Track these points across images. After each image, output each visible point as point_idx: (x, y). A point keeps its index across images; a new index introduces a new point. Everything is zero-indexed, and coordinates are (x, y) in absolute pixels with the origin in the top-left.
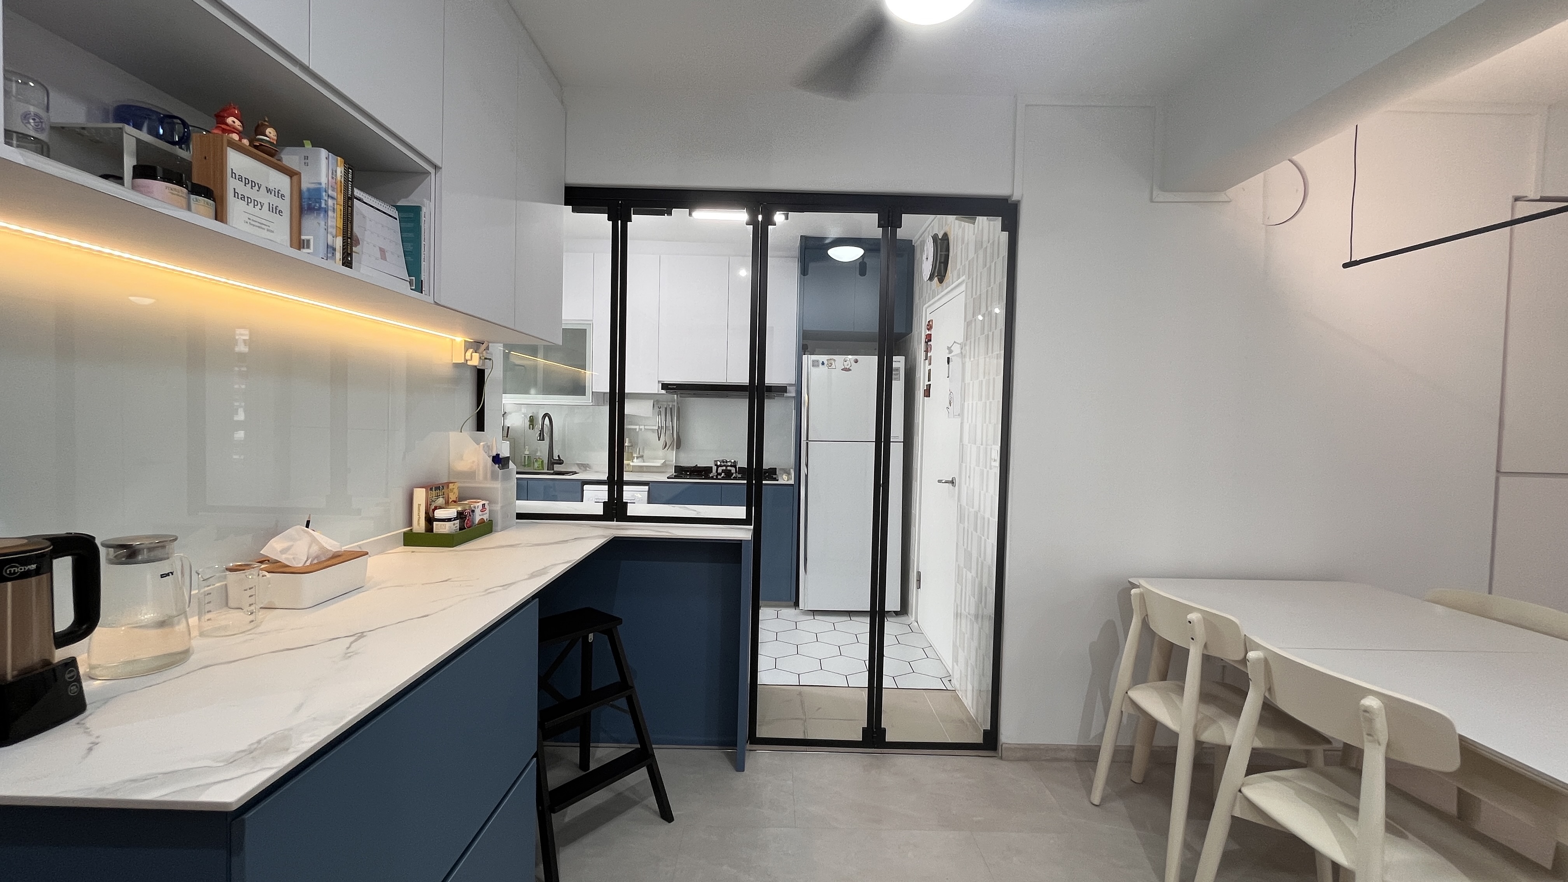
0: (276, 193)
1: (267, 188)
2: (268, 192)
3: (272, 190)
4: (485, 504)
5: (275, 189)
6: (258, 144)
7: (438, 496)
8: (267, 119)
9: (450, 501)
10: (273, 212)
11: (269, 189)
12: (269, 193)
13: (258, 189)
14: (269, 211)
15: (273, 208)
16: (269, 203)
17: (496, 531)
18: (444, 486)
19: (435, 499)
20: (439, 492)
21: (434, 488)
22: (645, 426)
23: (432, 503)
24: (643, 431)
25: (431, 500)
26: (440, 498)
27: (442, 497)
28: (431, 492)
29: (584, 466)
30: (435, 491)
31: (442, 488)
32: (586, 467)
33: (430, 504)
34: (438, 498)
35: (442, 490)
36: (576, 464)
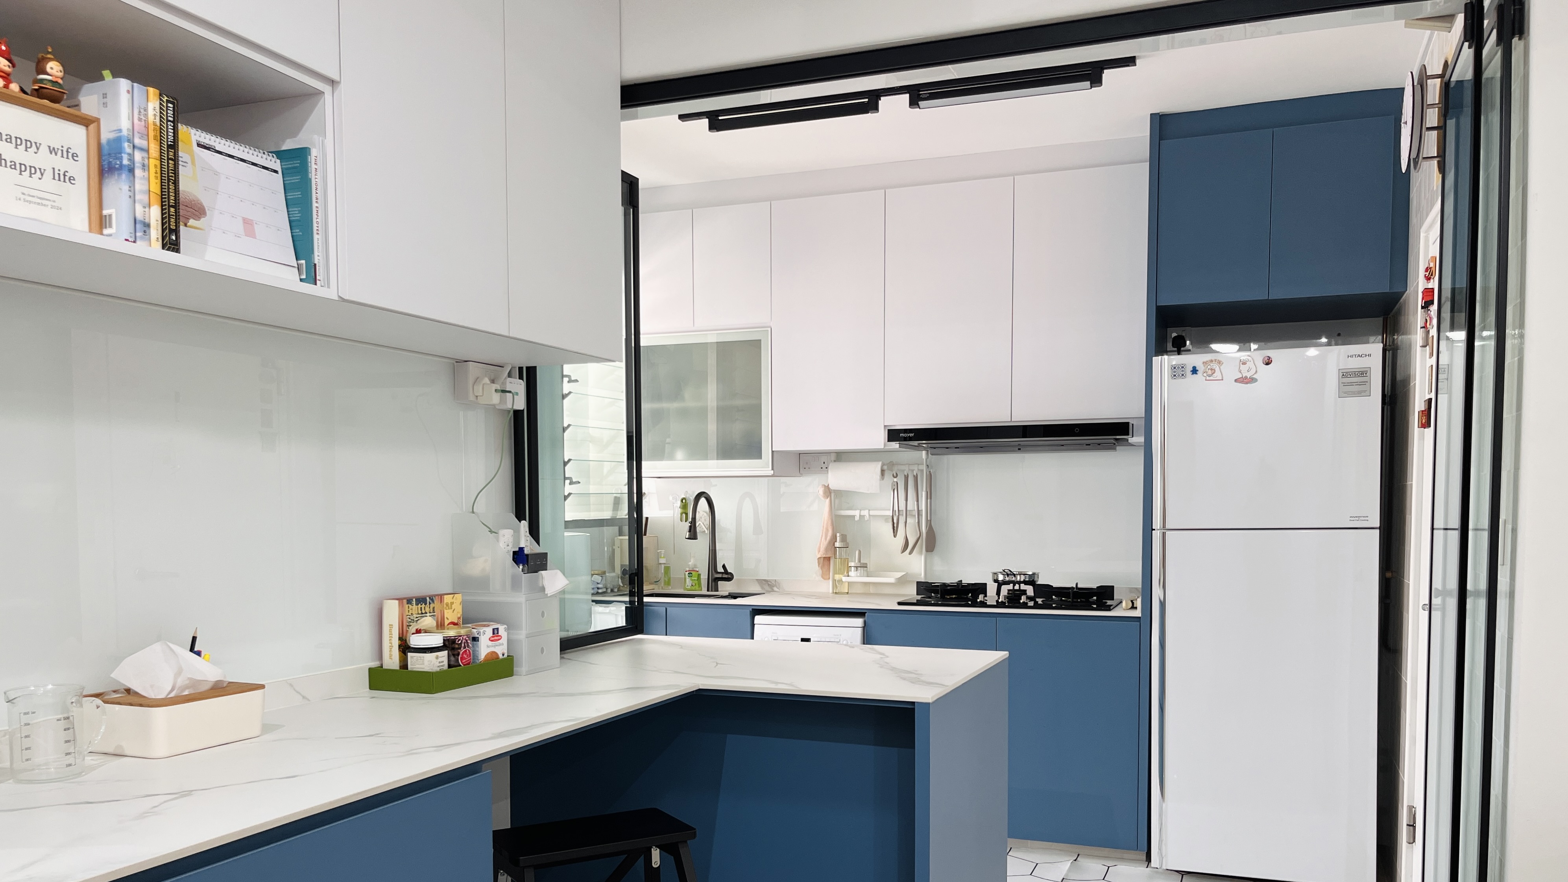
0: (65, 153)
1: (49, 147)
2: (51, 153)
3: (58, 149)
4: (498, 629)
5: (62, 147)
6: (37, 87)
7: (422, 613)
8: (50, 50)
9: (447, 622)
10: (59, 180)
11: (54, 149)
12: (53, 153)
13: (36, 151)
14: (54, 179)
15: (59, 174)
16: (54, 169)
17: (518, 673)
18: (434, 598)
19: (417, 617)
20: (425, 607)
21: (414, 600)
22: (869, 510)
23: (411, 624)
24: (866, 519)
25: (409, 618)
26: (426, 616)
27: (430, 616)
28: (409, 606)
29: (769, 585)
30: (417, 604)
31: (431, 601)
32: (773, 586)
33: (408, 625)
34: (423, 617)
35: (430, 603)
36: (757, 580)
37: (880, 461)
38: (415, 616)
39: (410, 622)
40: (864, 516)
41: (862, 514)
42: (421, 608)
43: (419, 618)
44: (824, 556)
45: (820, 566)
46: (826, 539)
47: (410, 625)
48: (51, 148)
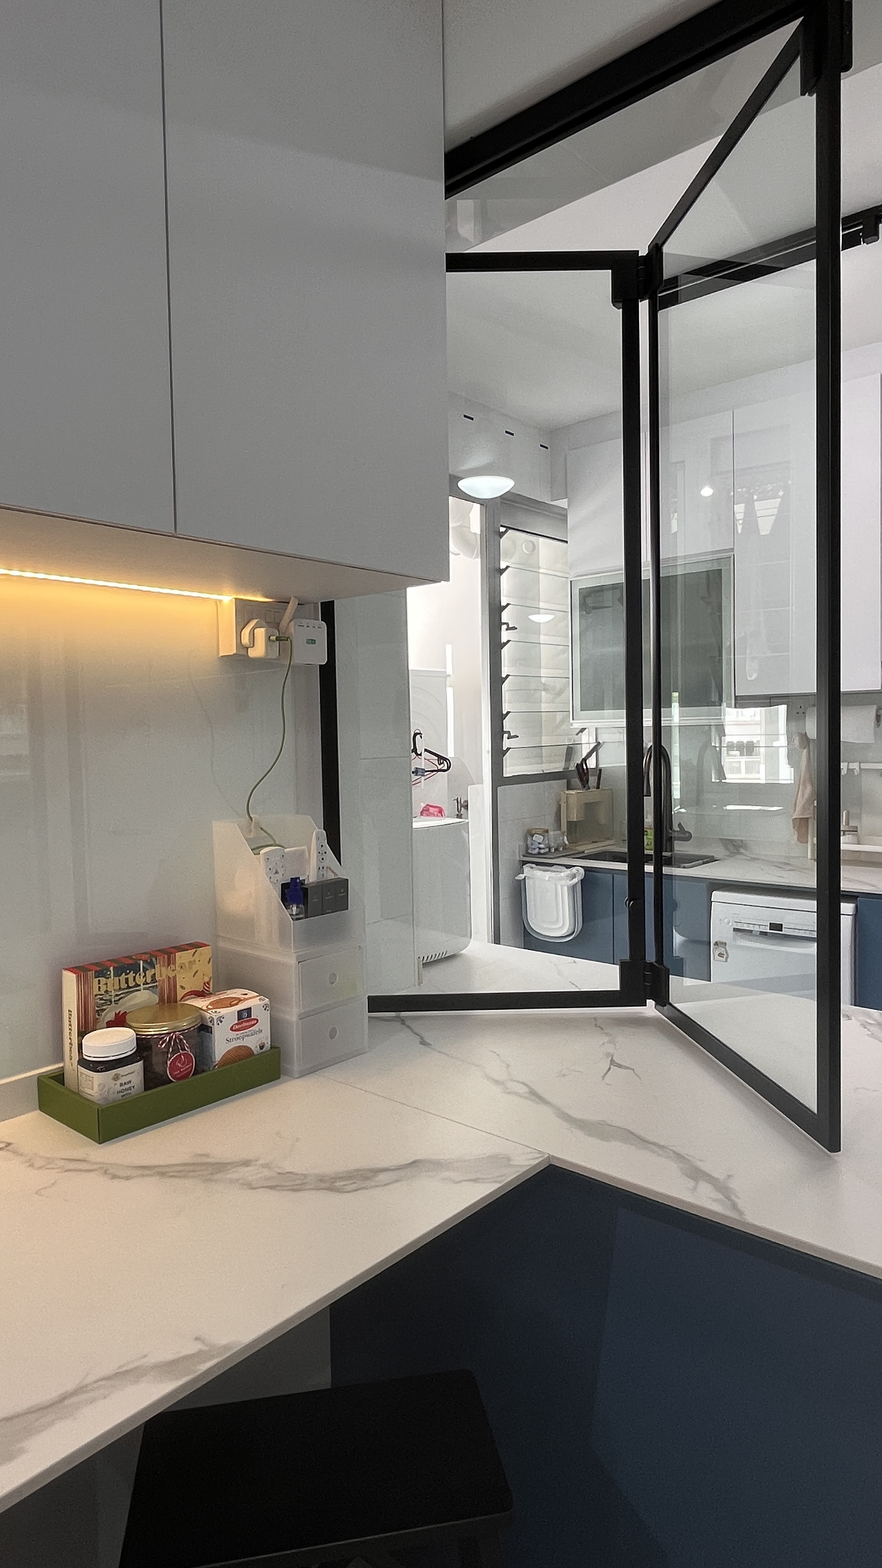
4: (249, 1010)
7: (129, 987)
9: (180, 993)
17: (290, 1075)
18: (154, 959)
19: (117, 995)
20: (134, 978)
21: (111, 969)
22: (860, 763)
23: (104, 1007)
24: (856, 774)
25: (101, 999)
26: (139, 990)
27: (144, 989)
28: (99, 980)
29: (734, 845)
30: (117, 974)
31: (146, 966)
32: (740, 847)
33: (97, 1011)
34: (133, 992)
35: (145, 970)
36: (719, 839)
37: (875, 704)
38: (113, 994)
39: (102, 1005)
40: (853, 770)
41: (851, 767)
42: (127, 980)
43: (122, 996)
44: (801, 817)
45: (797, 826)
46: (803, 796)
47: (104, 1010)
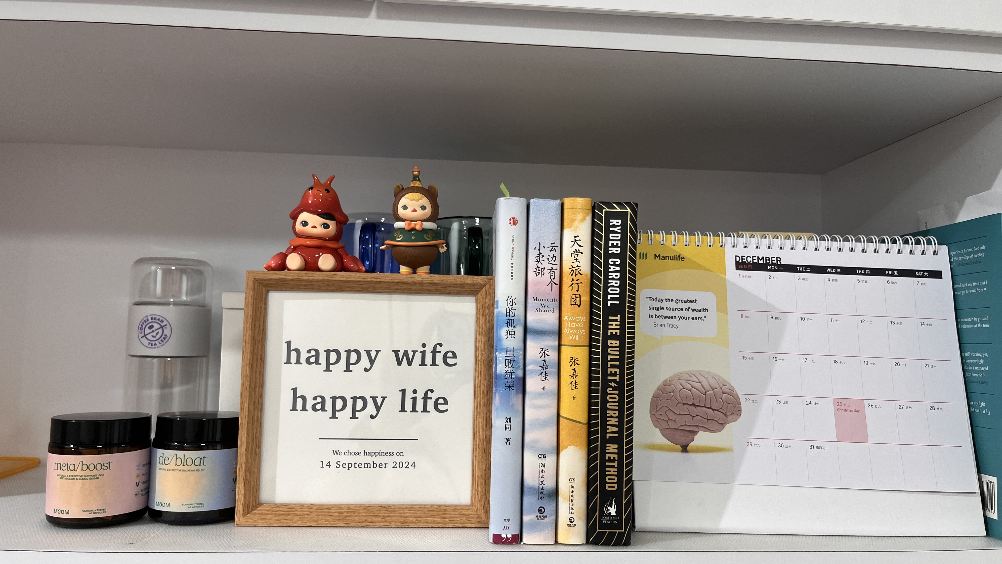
1: (396, 352)
2: (399, 363)
3: (414, 351)
11: (406, 353)
12: (406, 363)
13: (369, 366)
14: (403, 410)
15: (414, 399)
16: (405, 391)
48: (401, 354)
